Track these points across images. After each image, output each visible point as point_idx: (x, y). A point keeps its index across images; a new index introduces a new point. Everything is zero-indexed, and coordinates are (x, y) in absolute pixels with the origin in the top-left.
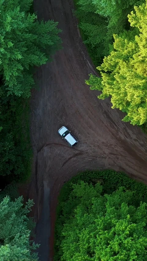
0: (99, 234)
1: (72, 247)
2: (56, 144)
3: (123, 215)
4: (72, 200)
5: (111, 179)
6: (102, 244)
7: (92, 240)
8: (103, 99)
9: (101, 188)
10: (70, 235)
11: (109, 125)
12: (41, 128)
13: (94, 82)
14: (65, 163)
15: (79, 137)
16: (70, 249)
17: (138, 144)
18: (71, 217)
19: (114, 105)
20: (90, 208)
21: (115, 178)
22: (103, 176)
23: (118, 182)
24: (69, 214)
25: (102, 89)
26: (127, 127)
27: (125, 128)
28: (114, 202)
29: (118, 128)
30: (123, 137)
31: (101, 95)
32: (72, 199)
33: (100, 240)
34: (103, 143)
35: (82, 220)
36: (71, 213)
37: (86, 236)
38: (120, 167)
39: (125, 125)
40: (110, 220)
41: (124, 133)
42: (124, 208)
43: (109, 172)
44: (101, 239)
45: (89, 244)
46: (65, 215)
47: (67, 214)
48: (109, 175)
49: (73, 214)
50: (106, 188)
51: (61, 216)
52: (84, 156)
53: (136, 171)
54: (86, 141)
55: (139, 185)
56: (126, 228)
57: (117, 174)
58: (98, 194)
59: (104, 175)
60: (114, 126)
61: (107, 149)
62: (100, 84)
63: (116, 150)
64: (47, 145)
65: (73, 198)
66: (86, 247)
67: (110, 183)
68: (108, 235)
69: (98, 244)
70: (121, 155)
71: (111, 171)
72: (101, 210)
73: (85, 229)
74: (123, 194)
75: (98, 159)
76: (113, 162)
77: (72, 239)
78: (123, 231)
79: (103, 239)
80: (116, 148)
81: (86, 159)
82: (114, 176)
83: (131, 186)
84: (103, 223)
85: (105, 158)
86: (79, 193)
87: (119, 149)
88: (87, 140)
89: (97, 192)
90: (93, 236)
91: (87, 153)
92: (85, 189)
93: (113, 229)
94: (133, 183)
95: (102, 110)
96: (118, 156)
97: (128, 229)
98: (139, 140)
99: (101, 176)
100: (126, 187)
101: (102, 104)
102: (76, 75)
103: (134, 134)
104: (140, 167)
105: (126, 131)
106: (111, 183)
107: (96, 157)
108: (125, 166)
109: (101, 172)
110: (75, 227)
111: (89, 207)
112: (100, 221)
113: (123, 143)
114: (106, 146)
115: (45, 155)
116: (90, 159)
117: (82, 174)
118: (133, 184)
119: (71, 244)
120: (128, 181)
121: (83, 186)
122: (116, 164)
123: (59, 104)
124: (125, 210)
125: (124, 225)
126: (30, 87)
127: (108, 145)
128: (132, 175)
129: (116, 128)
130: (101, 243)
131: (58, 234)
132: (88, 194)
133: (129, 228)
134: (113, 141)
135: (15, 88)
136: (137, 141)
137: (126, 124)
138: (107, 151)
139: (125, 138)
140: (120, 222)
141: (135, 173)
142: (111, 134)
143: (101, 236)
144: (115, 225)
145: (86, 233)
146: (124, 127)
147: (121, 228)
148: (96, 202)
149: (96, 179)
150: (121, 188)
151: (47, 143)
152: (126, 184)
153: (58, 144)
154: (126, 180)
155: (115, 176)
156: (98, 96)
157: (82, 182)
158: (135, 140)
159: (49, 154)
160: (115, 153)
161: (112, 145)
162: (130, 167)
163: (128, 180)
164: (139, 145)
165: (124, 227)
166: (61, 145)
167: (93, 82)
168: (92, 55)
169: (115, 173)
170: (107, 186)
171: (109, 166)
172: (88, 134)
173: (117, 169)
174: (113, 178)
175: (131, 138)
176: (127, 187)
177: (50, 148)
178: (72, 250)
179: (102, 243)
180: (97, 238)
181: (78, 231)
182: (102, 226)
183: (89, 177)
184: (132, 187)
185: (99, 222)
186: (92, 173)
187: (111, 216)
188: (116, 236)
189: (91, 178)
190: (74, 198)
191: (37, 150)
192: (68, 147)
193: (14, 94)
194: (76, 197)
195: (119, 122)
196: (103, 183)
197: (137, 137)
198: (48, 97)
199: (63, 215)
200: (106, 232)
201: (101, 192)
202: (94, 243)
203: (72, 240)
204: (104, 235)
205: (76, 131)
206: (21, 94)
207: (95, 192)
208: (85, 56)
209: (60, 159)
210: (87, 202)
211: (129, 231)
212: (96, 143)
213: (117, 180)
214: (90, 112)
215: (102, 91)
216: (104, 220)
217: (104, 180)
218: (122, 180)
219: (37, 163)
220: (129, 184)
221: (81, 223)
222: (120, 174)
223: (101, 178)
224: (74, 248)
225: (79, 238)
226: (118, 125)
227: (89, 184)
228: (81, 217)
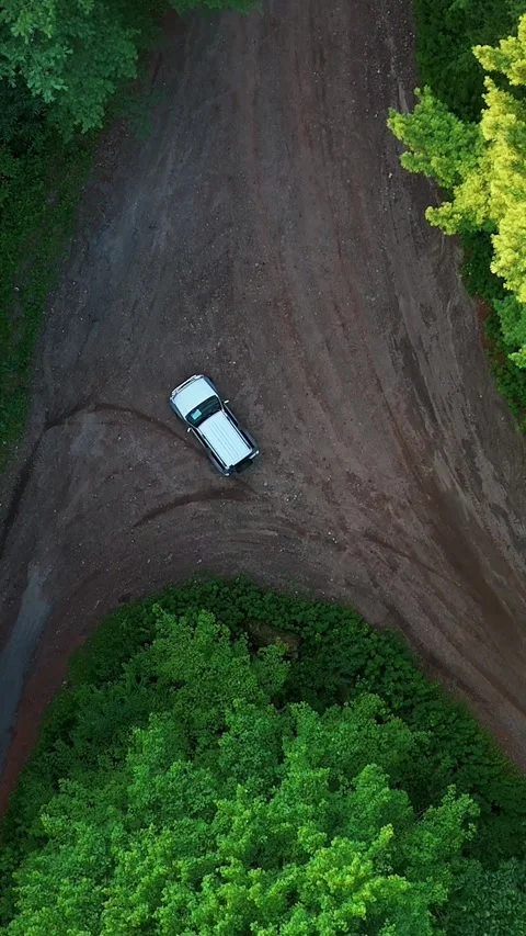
0: (219, 874)
1: (70, 894)
2: (141, 416)
3: (353, 819)
4: (133, 689)
5: (336, 646)
6: (218, 927)
7: (174, 893)
8: (450, 233)
9: (281, 673)
10: (73, 840)
11: (404, 406)
12: (97, 324)
13: (431, 135)
14: (152, 515)
15: (251, 419)
16: (55, 902)
17: (504, 529)
18: (103, 759)
20: (207, 747)
21: (354, 649)
22: (303, 625)
23: (360, 671)
24: (99, 744)
25: (459, 180)
26: (479, 444)
27: (467, 444)
28: (327, 752)
29: (438, 433)
30: (446, 480)
31: (446, 208)
32: (134, 681)
33: (213, 903)
34: (351, 477)
35: (154, 785)
36: (109, 744)
37: (151, 867)
38: (392, 610)
39: (473, 428)
40: (288, 825)
41: (459, 461)
42: (371, 788)
43: (336, 613)
44: (222, 901)
45: (152, 911)
46: (78, 744)
47: (90, 740)
48: (332, 626)
49: (116, 750)
50: (301, 680)
51: (59, 743)
52: (248, 508)
53: (458, 647)
54: (279, 447)
55: (450, 714)
56: (359, 883)
57: (368, 636)
58: (261, 692)
59: (311, 624)
60: (423, 422)
61: (362, 510)
62: (454, 154)
63: (399, 530)
64: (99, 407)
65: (138, 680)
66: (134, 917)
67: (326, 663)
68: (263, 891)
69: (201, 921)
70: (413, 558)
71: (346, 613)
72: (257, 769)
73: (158, 833)
74: (374, 730)
75: (305, 542)
76: (367, 579)
77: (80, 858)
78: (339, 898)
79: (229, 906)
80: (401, 521)
81: (252, 524)
82: (355, 638)
83: (412, 707)
84: (254, 831)
85: (340, 548)
86: (176, 661)
87: (414, 528)
88: (286, 442)
89: (261, 684)
90: (184, 875)
91: (264, 499)
92: (208, 655)
93: (290, 873)
94: (430, 696)
95: (395, 331)
96: (398, 558)
97: (366, 893)
98: (512, 517)
99: (295, 623)
100: (390, 705)
103: (500, 480)
104: (478, 636)
105: (471, 455)
106: (332, 666)
107: (302, 533)
108: (412, 613)
109: (303, 605)
110: (111, 809)
111: (203, 741)
112: (240, 813)
113: (439, 506)
114: (362, 495)
115: (75, 447)
116: (272, 533)
117: (216, 588)
118: (426, 700)
119: (65, 881)
120: (408, 681)
121: (203, 638)
122: (376, 591)
123: (210, 242)
124: (370, 799)
125: (352, 868)
126: (110, 87)
127: (373, 494)
128: (434, 662)
129: (431, 431)
130: (212, 923)
131: (18, 821)
132: (215, 680)
133: (374, 892)
134: (397, 486)
135: (36, 56)
136: (505, 515)
137: (477, 427)
138: (357, 523)
139: (453, 485)
140: (336, 847)
141: (448, 654)
142: (399, 450)
143: (227, 890)
144: (310, 855)
145: (159, 849)
146: (466, 436)
147: (337, 879)
148: (246, 722)
149: (271, 626)
150: (373, 701)
151: (104, 399)
152: (396, 692)
153: (149, 419)
154: (401, 674)
155: (356, 642)
156: (430, 209)
157: (205, 617)
158: (496, 510)
159: (97, 452)
160: (392, 541)
161: (387, 499)
162: (434, 620)
163: (409, 676)
164: (508, 539)
165: (349, 879)
166: (162, 426)
167: (428, 131)
169: (360, 627)
170: (308, 674)
171: (346, 592)
172: (300, 417)
173: (374, 614)
174: (348, 646)
175: (482, 497)
176: (396, 706)
177: (111, 424)
178: (64, 909)
179: (220, 923)
180: (200, 890)
181: (117, 832)
182: (244, 840)
183: (242, 610)
184: (414, 713)
185: (236, 819)
186: (262, 594)
187: (301, 807)
188: (298, 911)
189: (250, 615)
190: (144, 679)
191: (47, 413)
192: (191, 446)
193: (21, 81)
194: (154, 679)
195: (450, 406)
196: (297, 656)
197: (507, 500)
198: (170, 192)
199: (71, 744)
200: (253, 873)
201: (275, 688)
202: (181, 911)
203: (75, 863)
204: (242, 888)
205: (248, 386)
206: (55, 92)
207: (251, 682)
209: (138, 490)
210: (198, 711)
211: (368, 905)
212: (319, 471)
213: (362, 662)
214: (339, 323)
215: (456, 192)
216: (263, 818)
217: (302, 641)
218: (383, 669)
219: (26, 476)
220: (406, 697)
221: (146, 798)
222: (383, 638)
223: (292, 631)
224: (77, 905)
225: (114, 864)
226: (443, 422)
227: (234, 638)
228: (152, 770)
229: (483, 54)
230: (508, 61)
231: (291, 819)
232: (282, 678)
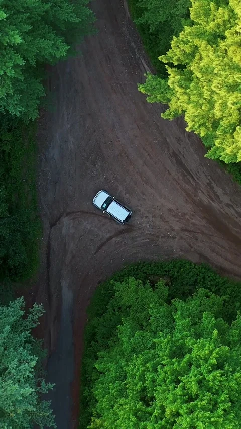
0: (162, 364)
1: (114, 387)
2: (83, 212)
3: (205, 333)
4: (113, 314)
5: (184, 275)
6: (167, 382)
7: (149, 376)
8: (171, 120)
9: (166, 291)
10: (109, 370)
11: (181, 178)
12: (57, 184)
13: (154, 88)
14: (100, 247)
15: (125, 200)
16: (109, 393)
17: (233, 212)
18: (110, 343)
19: (191, 125)
20: (146, 326)
21: (191, 274)
22: (169, 271)
23: (196, 281)
24: (107, 338)
25: (169, 100)
26: (214, 183)
27: (209, 184)
28: (190, 313)
29: (197, 183)
30: (206, 200)
31: (167, 112)
32: (113, 311)
33: (163, 374)
34: (170, 210)
35: (131, 343)
36: (111, 335)
37: (138, 369)
38: (201, 255)
39: (209, 177)
40: (181, 341)
41: (208, 192)
42: (208, 319)
43: (180, 263)
44: (166, 373)
45: (143, 384)
46: (100, 341)
47: (103, 338)
48: (180, 268)
49: (114, 339)
50: (175, 291)
51: (93, 343)
52: (135, 234)
53: (230, 261)
54: (139, 208)
55: (235, 287)
56: (211, 352)
57: (195, 267)
58: (160, 300)
59: (172, 270)
60: (190, 181)
61: (178, 221)
62: (164, 92)
63: (194, 224)
64: (68, 214)
65: (114, 310)
66: (138, 387)
67: (182, 283)
68: (179, 365)
69: (161, 381)
70: (203, 233)
71: (184, 261)
72: (166, 327)
73: (137, 357)
74: (206, 301)
75: (160, 240)
76: (187, 246)
77: (113, 375)
78: (206, 360)
79: (169, 374)
80: (193, 221)
81: (138, 239)
82: (190, 270)
83: (219, 289)
84: (170, 346)
85: (174, 238)
86: (126, 299)
87: (199, 222)
88: (141, 205)
89: (160, 298)
90: (150, 368)
91: (140, 229)
92: (136, 292)
93: (187, 356)
94: (225, 283)
95: (169, 151)
96: (197, 235)
97: (214, 355)
98: (235, 206)
99: (166, 271)
100: (211, 291)
101: (168, 140)
102: (121, 85)
103: (226, 193)
104: (236, 255)
105: (212, 188)
106: (185, 283)
107: (158, 237)
108: (209, 254)
109: (167, 264)
110: (119, 356)
111: (144, 324)
112: (163, 341)
113: (206, 211)
114: (176, 216)
115: (63, 232)
116: (146, 240)
117: (132, 267)
118: (225, 285)
119: (111, 384)
120: (215, 279)
121: (133, 287)
122: (192, 250)
123: (90, 140)
124: (209, 324)
125: (207, 348)
126: (38, 102)
127: (180, 214)
128: (222, 270)
129: (194, 184)
130: (165, 382)
131: (87, 376)
132: (142, 301)
133: (217, 354)
134: (188, 208)
135: (9, 101)
136: (232, 206)
137: (211, 176)
138: (177, 227)
139: (209, 201)
140: (199, 342)
141: (227, 265)
142: (184, 194)
143: (166, 368)
144: (192, 349)
145: (139, 362)
146: (209, 182)
147: (203, 353)
148: (156, 311)
149: (157, 275)
150: (202, 291)
151: (68, 210)
152: (212, 285)
153: (88, 213)
154: (211, 278)
155: (191, 271)
156: (162, 114)
157: (131, 279)
158: (228, 205)
159: (72, 231)
160: (192, 229)
161: (185, 214)
162: (218, 254)
163: (215, 278)
164: (237, 215)
165: (207, 352)
166: (94, 214)
168: (150, 49)
169: (191, 265)
170: (177, 289)
171: (181, 254)
172: (143, 194)
173: (194, 259)
174: (188, 274)
175: (221, 202)
176: (213, 290)
177: (74, 219)
178: (113, 394)
179: (168, 380)
180: (158, 371)
181: (123, 362)
182: (167, 350)
183: (144, 273)
184: (221, 290)
185: (162, 344)
186: (150, 264)
187: (185, 333)
188: (193, 367)
189: (148, 273)
190: (117, 310)
191: (49, 222)
192: (106, 218)
193: (7, 111)
194: (120, 308)
195: (198, 172)
196: (170, 283)
197: (231, 200)
198: (69, 126)
199: (97, 342)
200: (174, 360)
201: (166, 297)
202: (153, 381)
203: (112, 377)
204: (171, 366)
205: (120, 188)
206: (20, 112)
207: (156, 297)
208: (138, 51)
209: (92, 240)
210: (140, 314)
211: (216, 358)
212: (157, 211)
213: (196, 278)
214: (147, 154)
215: (169, 105)
216: (172, 341)
217: (171, 277)
218: (204, 278)
219: (49, 247)
220: (216, 286)
221: (130, 348)
222: (200, 266)
223: (166, 275)
224: (117, 391)
225: (125, 374)
226: (198, 179)
227: (144, 284)
228: (128, 338)
229: (162, 59)
230: (171, 58)
231: (182, 338)
232: (167, 293)
